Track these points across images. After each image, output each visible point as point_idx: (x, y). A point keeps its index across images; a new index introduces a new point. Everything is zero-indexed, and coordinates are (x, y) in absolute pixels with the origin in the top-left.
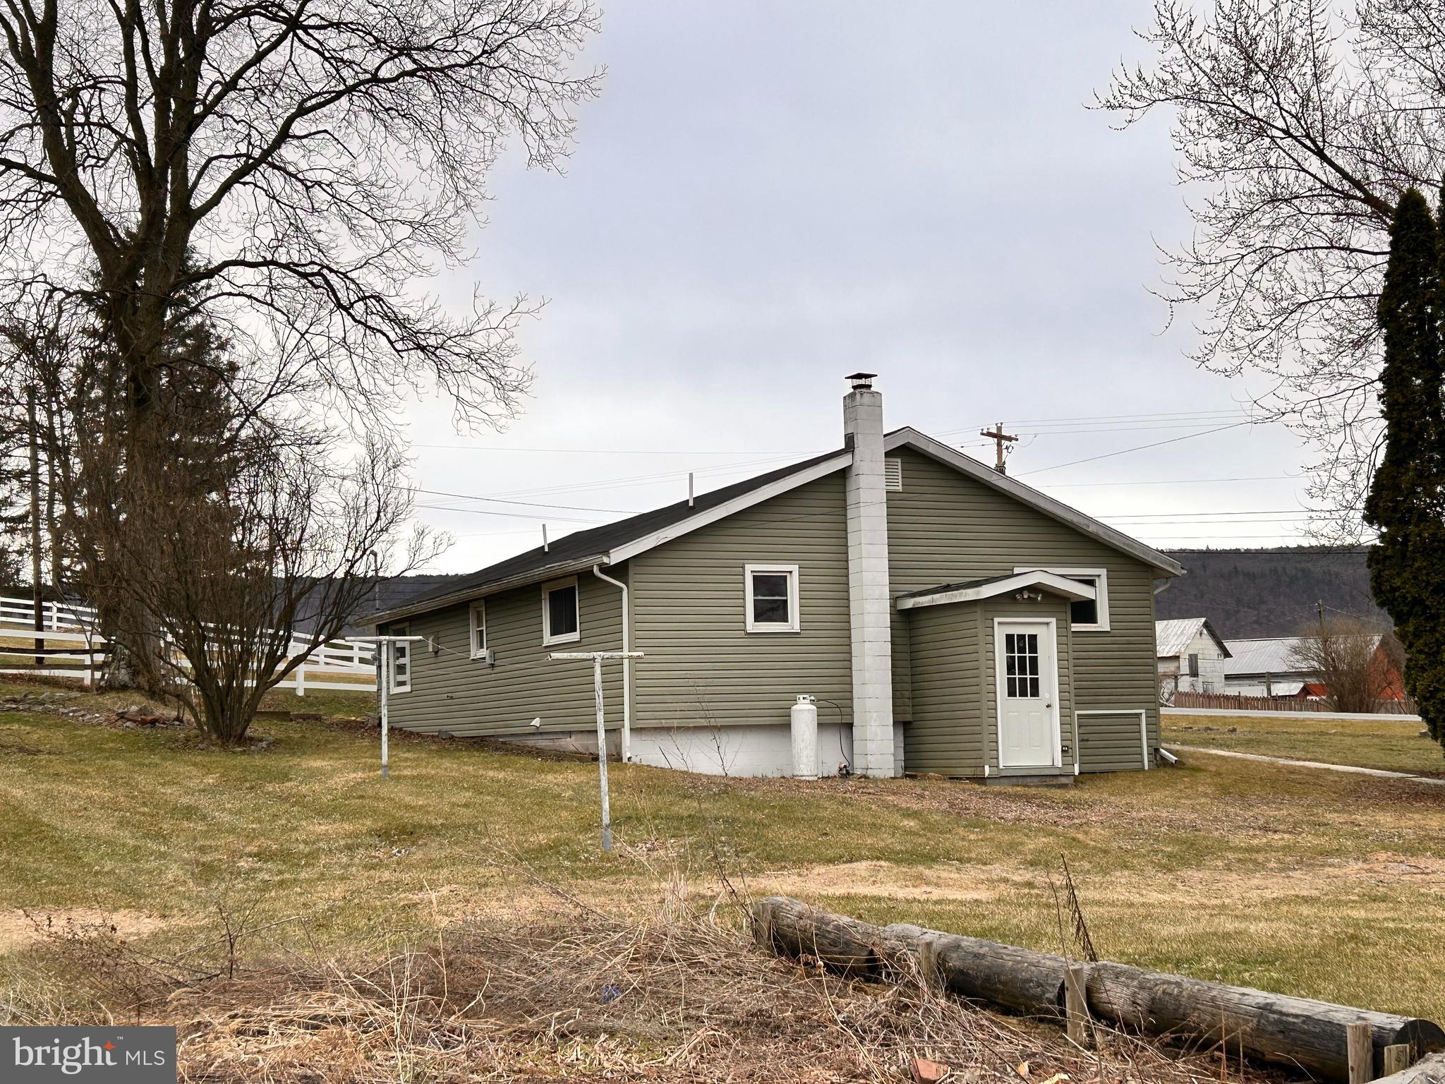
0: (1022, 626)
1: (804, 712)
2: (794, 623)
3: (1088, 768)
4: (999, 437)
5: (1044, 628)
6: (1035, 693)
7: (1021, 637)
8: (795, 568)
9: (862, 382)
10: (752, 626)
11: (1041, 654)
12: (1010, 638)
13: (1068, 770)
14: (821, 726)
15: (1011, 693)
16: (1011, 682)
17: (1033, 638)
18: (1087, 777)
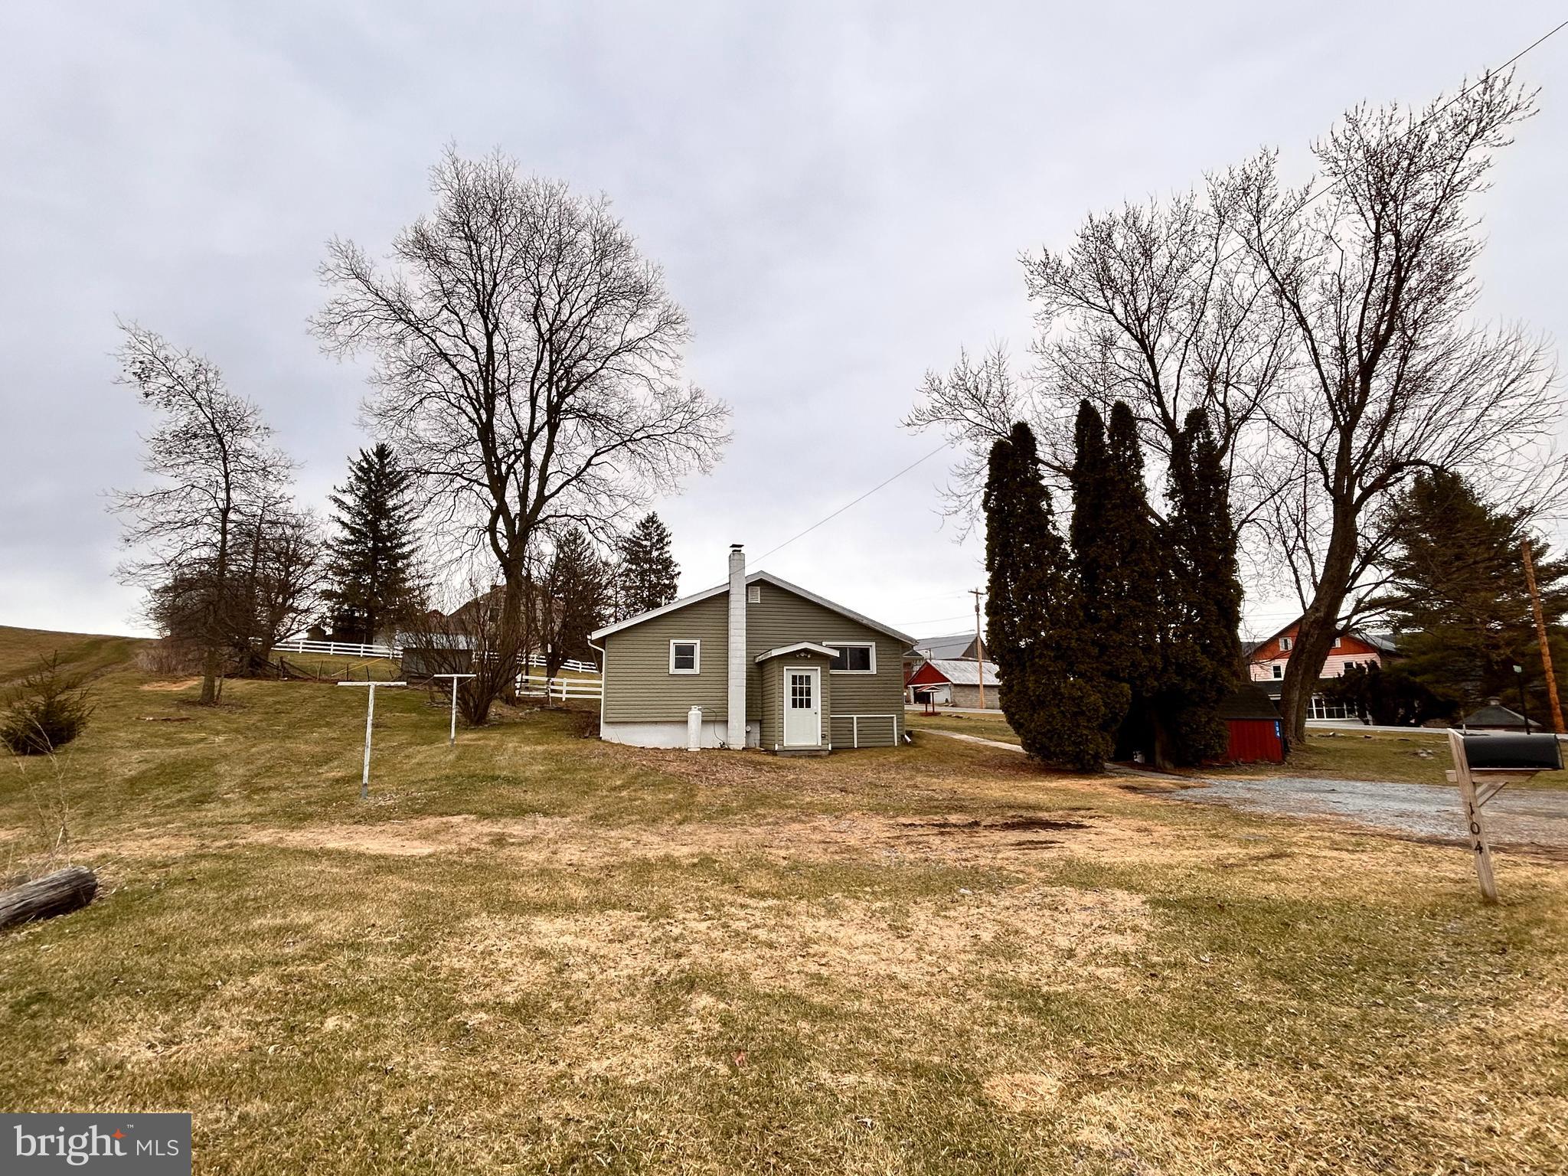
0: (801, 670)
1: (695, 715)
2: (696, 670)
3: (861, 745)
4: (977, 593)
5: (814, 673)
6: (808, 705)
7: (801, 677)
8: (698, 642)
9: (737, 548)
10: (672, 670)
11: (812, 686)
12: (794, 677)
13: (824, 747)
14: (703, 722)
15: (794, 705)
16: (794, 701)
17: (808, 677)
18: (835, 751)
